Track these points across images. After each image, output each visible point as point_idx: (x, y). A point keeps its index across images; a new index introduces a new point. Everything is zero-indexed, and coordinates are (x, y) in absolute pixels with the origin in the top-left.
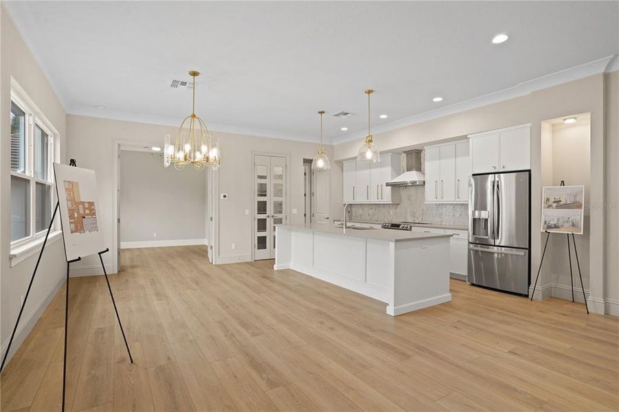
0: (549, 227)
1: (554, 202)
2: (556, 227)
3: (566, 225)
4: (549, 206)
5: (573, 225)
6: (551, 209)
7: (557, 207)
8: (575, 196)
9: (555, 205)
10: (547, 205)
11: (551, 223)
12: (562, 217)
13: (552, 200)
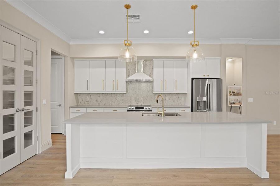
0: (231, 104)
1: (233, 93)
2: (234, 103)
3: (237, 102)
4: (231, 95)
5: (239, 102)
6: (231, 96)
7: (234, 95)
8: (239, 90)
9: (233, 94)
10: (230, 94)
11: (232, 102)
12: (236, 99)
13: (232, 92)
